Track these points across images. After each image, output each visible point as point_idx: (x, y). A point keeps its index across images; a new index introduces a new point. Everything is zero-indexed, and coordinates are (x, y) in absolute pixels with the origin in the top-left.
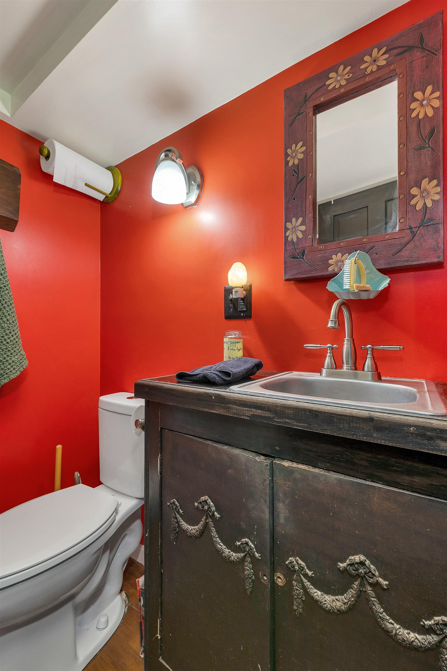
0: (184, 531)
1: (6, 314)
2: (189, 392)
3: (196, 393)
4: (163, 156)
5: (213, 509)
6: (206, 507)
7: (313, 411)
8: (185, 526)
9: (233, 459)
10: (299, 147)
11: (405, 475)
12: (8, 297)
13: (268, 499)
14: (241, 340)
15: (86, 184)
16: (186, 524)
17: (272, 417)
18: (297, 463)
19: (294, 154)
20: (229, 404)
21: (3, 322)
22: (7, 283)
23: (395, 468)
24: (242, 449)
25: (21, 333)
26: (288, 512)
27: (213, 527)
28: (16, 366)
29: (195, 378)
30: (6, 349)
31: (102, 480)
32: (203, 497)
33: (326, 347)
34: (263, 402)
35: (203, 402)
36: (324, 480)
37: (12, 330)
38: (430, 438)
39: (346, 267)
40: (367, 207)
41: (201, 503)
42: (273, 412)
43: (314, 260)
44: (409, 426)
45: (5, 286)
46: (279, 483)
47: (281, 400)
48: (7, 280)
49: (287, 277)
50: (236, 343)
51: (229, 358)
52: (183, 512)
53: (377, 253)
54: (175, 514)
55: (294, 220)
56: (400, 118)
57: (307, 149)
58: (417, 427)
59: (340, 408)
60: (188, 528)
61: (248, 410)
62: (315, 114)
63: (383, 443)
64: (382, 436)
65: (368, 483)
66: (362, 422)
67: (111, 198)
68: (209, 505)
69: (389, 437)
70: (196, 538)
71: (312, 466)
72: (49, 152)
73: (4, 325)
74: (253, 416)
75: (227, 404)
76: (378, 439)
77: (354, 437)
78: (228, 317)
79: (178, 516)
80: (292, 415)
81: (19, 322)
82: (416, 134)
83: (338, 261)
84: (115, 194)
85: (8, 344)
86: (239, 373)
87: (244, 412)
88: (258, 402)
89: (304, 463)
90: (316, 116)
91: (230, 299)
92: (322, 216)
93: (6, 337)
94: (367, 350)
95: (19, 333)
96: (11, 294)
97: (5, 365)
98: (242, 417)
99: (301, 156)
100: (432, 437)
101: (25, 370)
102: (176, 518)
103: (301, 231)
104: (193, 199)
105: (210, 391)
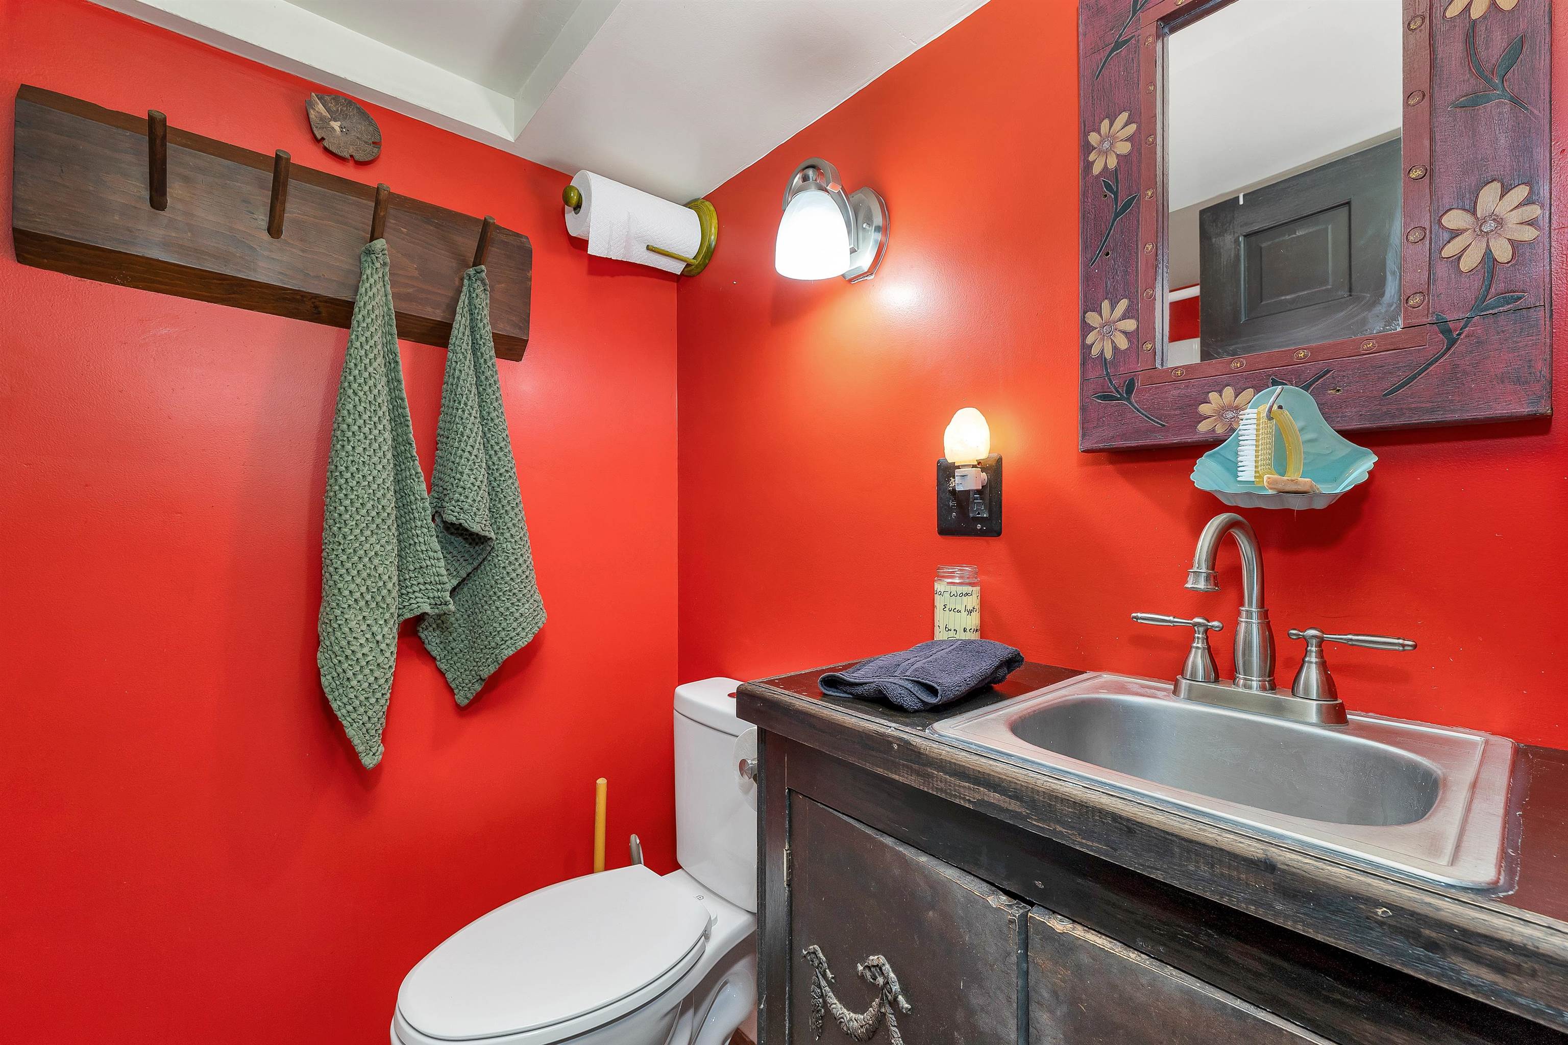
0: (835, 1018)
1: (510, 525)
2: (845, 725)
3: (859, 731)
4: (797, 179)
5: (896, 987)
6: (880, 981)
7: (1121, 817)
8: (838, 1008)
9: (938, 888)
10: (1120, 127)
11: (1366, 1019)
12: (512, 492)
13: (1014, 997)
14: (974, 589)
15: (649, 248)
16: (840, 1003)
17: (1024, 813)
18: (1085, 928)
19: (1106, 145)
20: (929, 767)
21: (505, 540)
22: (510, 465)
23: (1338, 996)
24: (959, 868)
25: (533, 559)
26: (1061, 1036)
27: (895, 1026)
28: (526, 624)
29: (859, 690)
30: (510, 591)
31: (681, 859)
32: (874, 955)
33: (1190, 623)
34: (1004, 777)
35: (874, 753)
36: (1150, 985)
37: (519, 554)
38: (1432, 946)
39: (1244, 427)
40: (1348, 203)
41: (870, 969)
42: (1026, 802)
43: (1158, 404)
44: (1376, 903)
45: (507, 471)
46: (1041, 966)
47: (1046, 778)
48: (510, 459)
49: (1089, 445)
50: (962, 595)
51: (947, 629)
52: (833, 978)
53: (1338, 388)
54: (818, 977)
55: (1106, 305)
56: (1409, 24)
57: (1138, 128)
58: (1398, 910)
59: (1189, 822)
60: (842, 1013)
61: (969, 788)
62: (1160, 36)
63: (1299, 929)
64: (1299, 913)
65: (1262, 1015)
66: (1245, 867)
67: (697, 267)
68: (886, 978)
69: (1315, 918)
70: (860, 1040)
71: (1120, 942)
72: (580, 196)
73: (507, 545)
74: (981, 802)
75: (925, 765)
76: (1287, 917)
77: (1225, 901)
78: (944, 531)
79: (823, 983)
80: (1071, 818)
81: (530, 537)
82: (1461, 63)
83: (1224, 409)
84: (704, 257)
85: (514, 582)
86: (957, 688)
87: (962, 790)
88: (993, 773)
89: (1102, 931)
90: (1165, 39)
91: (949, 491)
92: (1210, 238)
93: (509, 569)
94: (1306, 641)
95: (530, 560)
96: (516, 485)
97: (508, 622)
98: (957, 801)
99: (1124, 148)
100: (1436, 943)
101: (541, 631)
102: (819, 987)
103: (1125, 333)
104: (865, 260)
105: (889, 731)
